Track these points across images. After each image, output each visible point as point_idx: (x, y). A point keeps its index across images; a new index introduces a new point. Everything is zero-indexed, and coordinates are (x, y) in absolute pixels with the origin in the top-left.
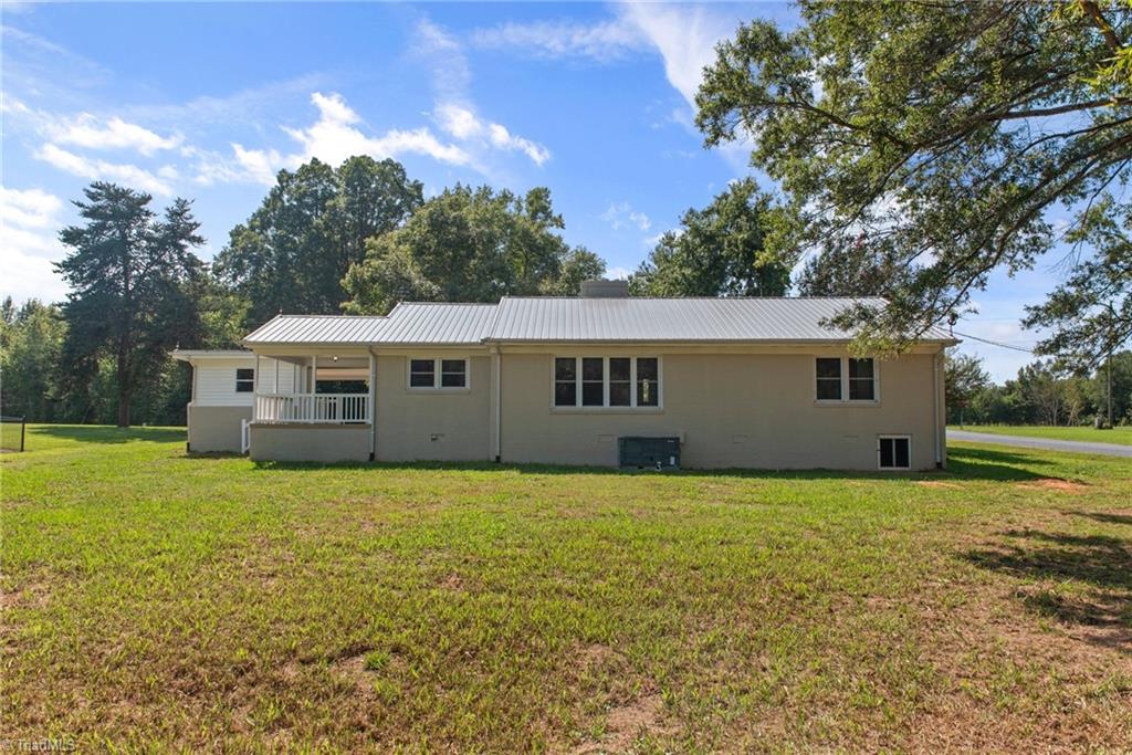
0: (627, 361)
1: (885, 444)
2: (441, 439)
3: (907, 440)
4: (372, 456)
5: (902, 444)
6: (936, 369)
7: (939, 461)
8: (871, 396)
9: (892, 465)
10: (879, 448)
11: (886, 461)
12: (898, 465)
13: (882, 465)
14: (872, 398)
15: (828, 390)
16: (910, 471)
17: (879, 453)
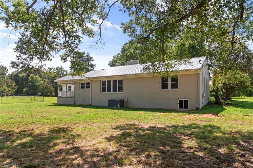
0: (116, 81)
1: (181, 102)
2: (86, 100)
3: (187, 100)
4: (74, 103)
5: (186, 102)
6: (197, 78)
7: (197, 107)
8: (177, 87)
9: (183, 108)
10: (179, 103)
11: (181, 106)
12: (184, 108)
13: (179, 108)
14: (178, 88)
15: (165, 86)
16: (188, 110)
17: (179, 104)
